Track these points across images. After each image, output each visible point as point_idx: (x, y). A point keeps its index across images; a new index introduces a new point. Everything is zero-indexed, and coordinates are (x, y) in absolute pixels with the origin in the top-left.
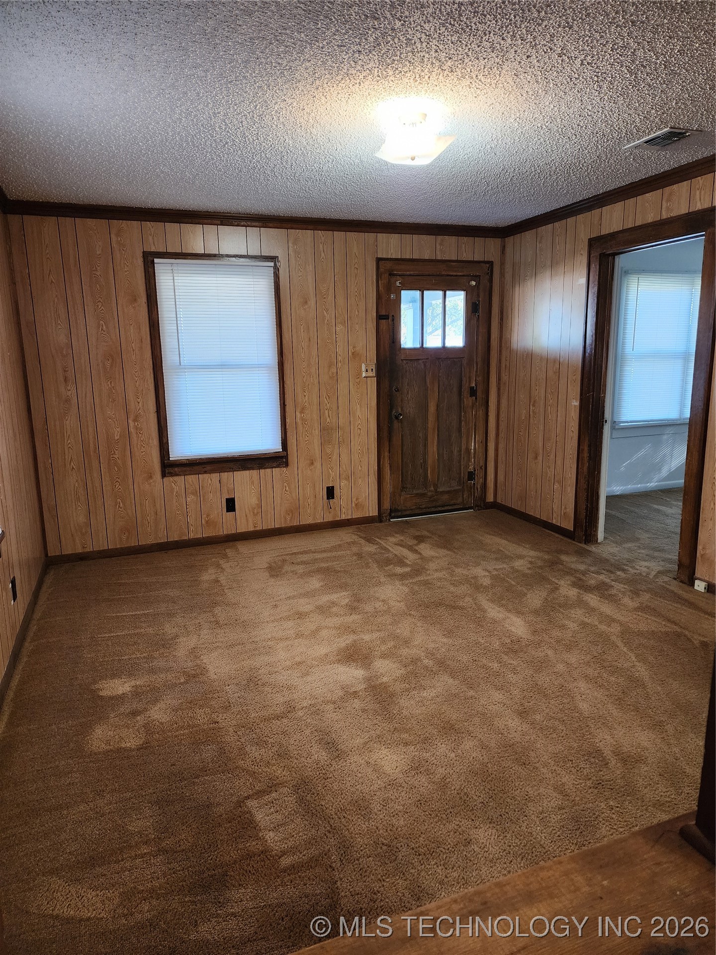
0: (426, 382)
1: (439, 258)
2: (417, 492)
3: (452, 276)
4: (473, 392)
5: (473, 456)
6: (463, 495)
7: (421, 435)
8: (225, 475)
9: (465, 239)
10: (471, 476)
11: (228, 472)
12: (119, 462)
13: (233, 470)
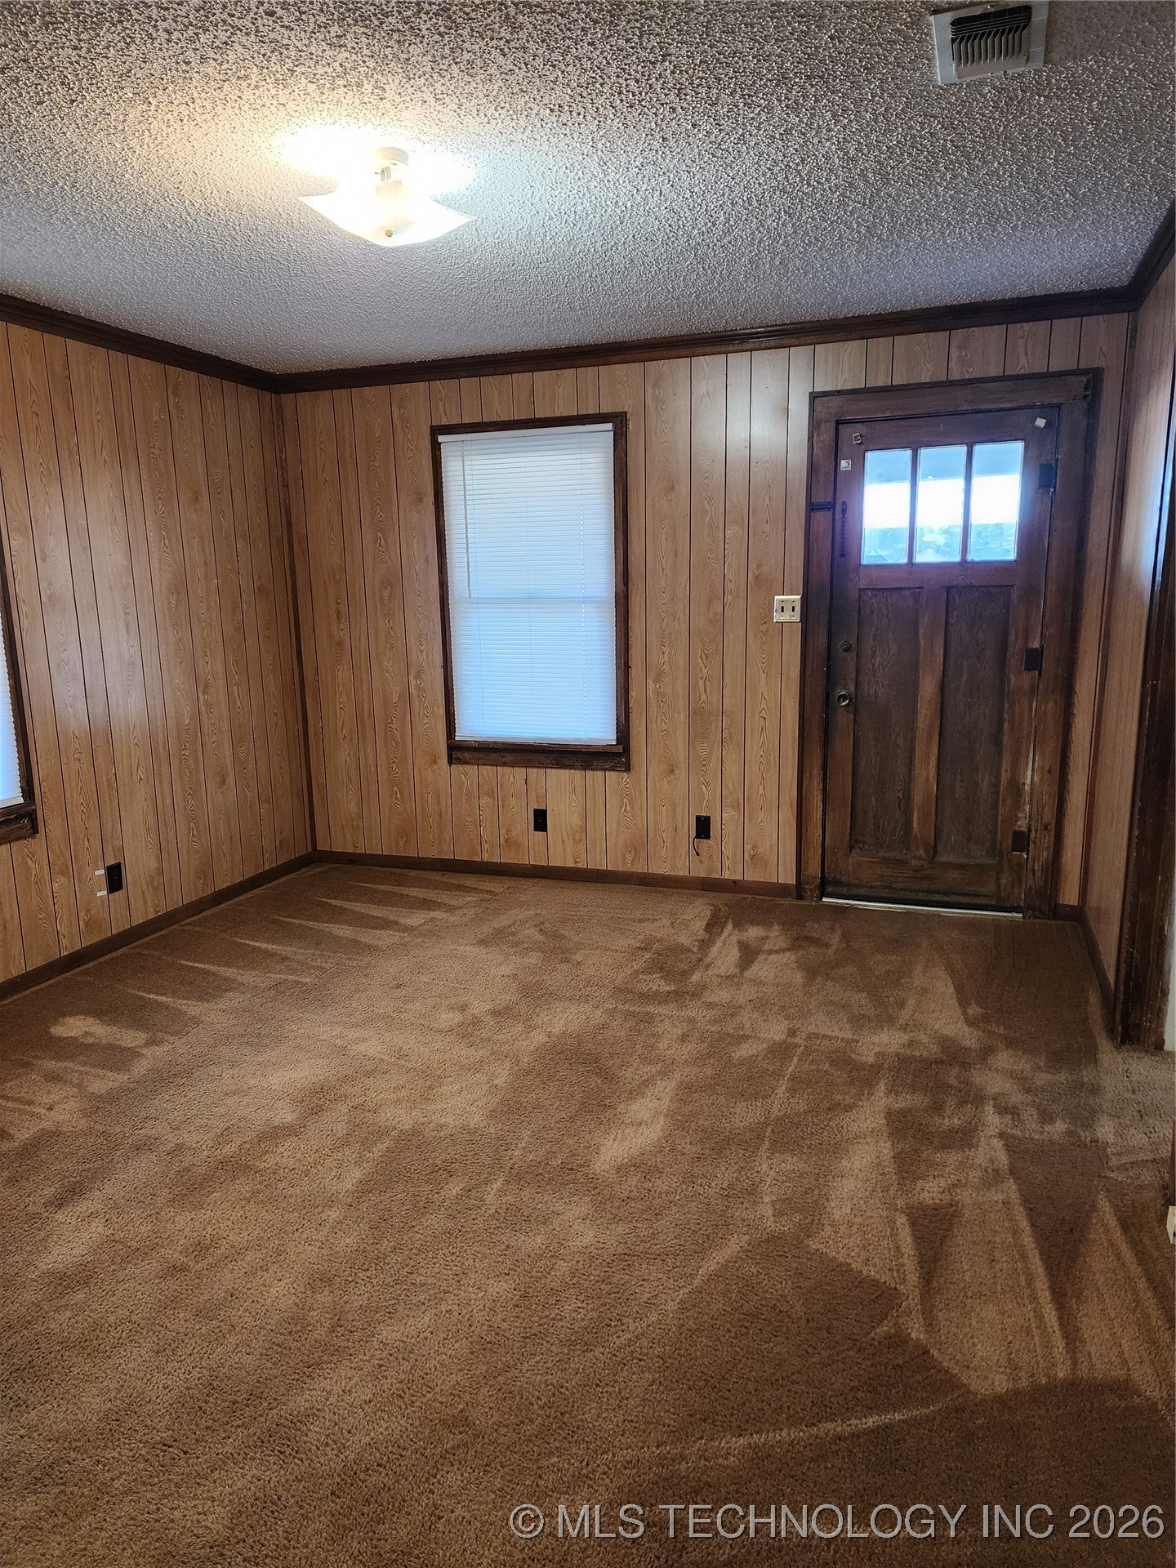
0: (916, 634)
1: (956, 375)
2: (887, 855)
3: (990, 411)
4: (1033, 660)
5: (1027, 799)
6: (998, 879)
7: (900, 741)
8: (533, 773)
9: (1027, 326)
10: (1021, 841)
11: (538, 767)
12: (397, 734)
13: (542, 765)
